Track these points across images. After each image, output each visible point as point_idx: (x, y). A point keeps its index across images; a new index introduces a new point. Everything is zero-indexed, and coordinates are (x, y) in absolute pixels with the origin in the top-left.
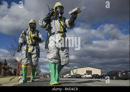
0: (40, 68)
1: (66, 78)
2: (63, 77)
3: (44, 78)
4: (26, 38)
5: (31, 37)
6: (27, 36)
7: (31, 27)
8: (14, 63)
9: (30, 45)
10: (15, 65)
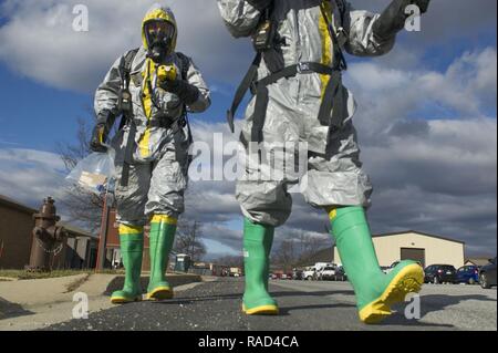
0: (200, 234)
1: (313, 278)
2: (299, 277)
3: (216, 278)
4: (127, 91)
5: (150, 87)
6: (131, 83)
7: (150, 38)
8: (90, 213)
9: (149, 124)
10: (95, 219)
